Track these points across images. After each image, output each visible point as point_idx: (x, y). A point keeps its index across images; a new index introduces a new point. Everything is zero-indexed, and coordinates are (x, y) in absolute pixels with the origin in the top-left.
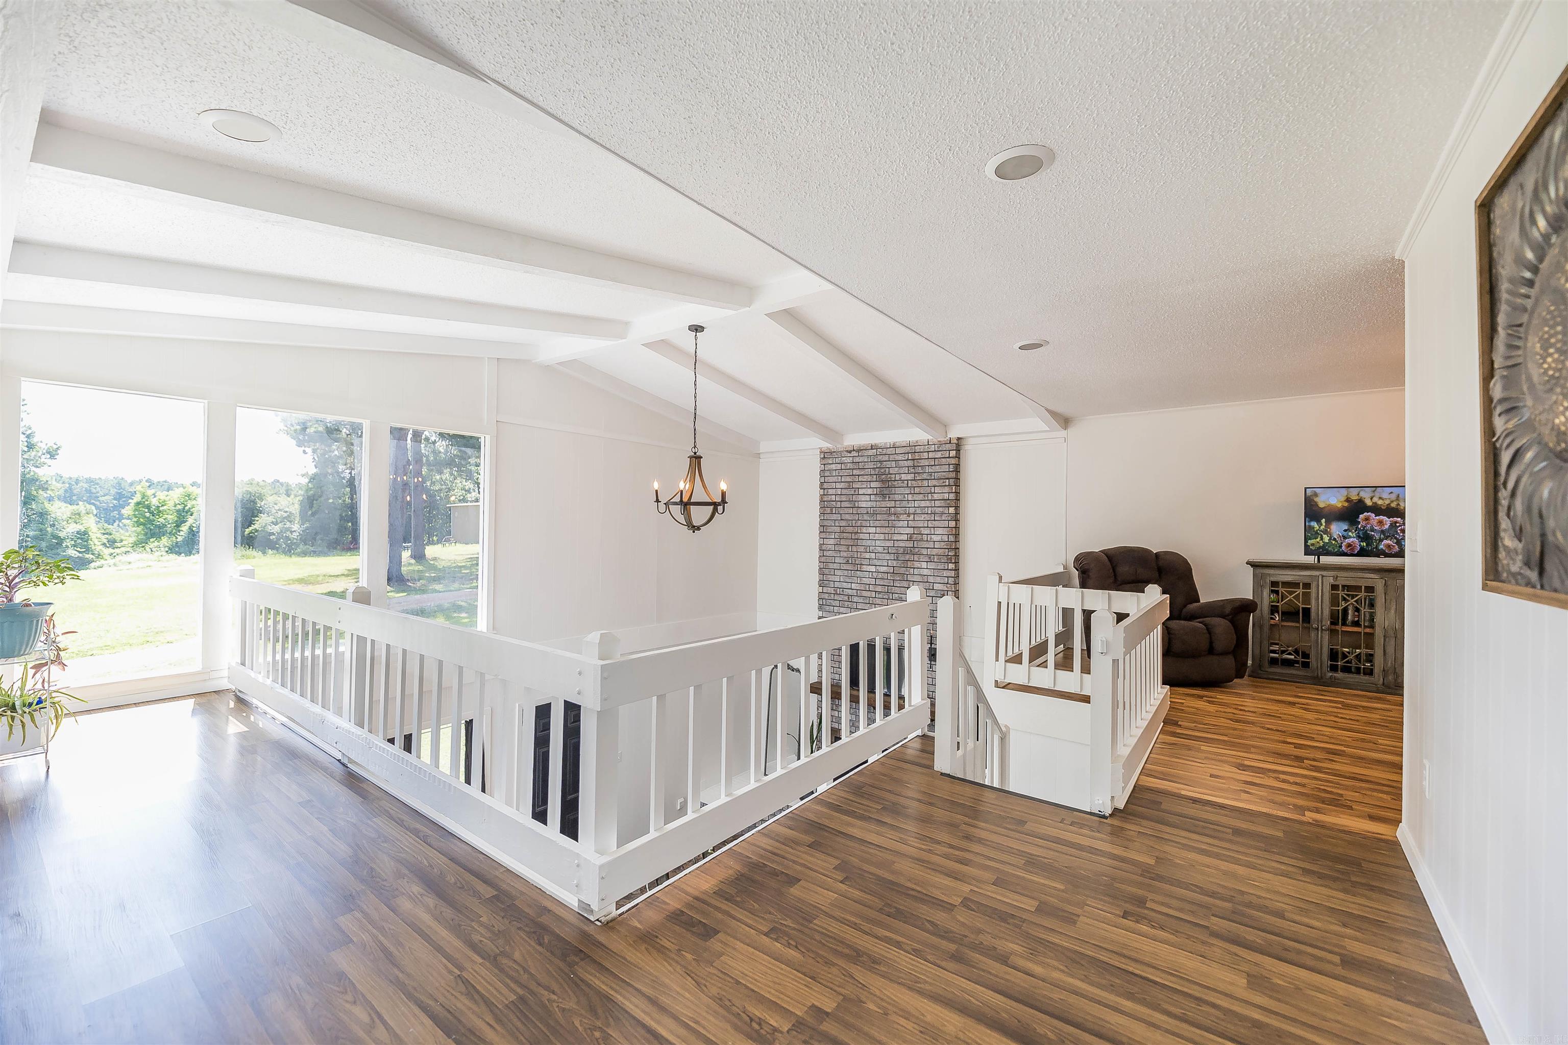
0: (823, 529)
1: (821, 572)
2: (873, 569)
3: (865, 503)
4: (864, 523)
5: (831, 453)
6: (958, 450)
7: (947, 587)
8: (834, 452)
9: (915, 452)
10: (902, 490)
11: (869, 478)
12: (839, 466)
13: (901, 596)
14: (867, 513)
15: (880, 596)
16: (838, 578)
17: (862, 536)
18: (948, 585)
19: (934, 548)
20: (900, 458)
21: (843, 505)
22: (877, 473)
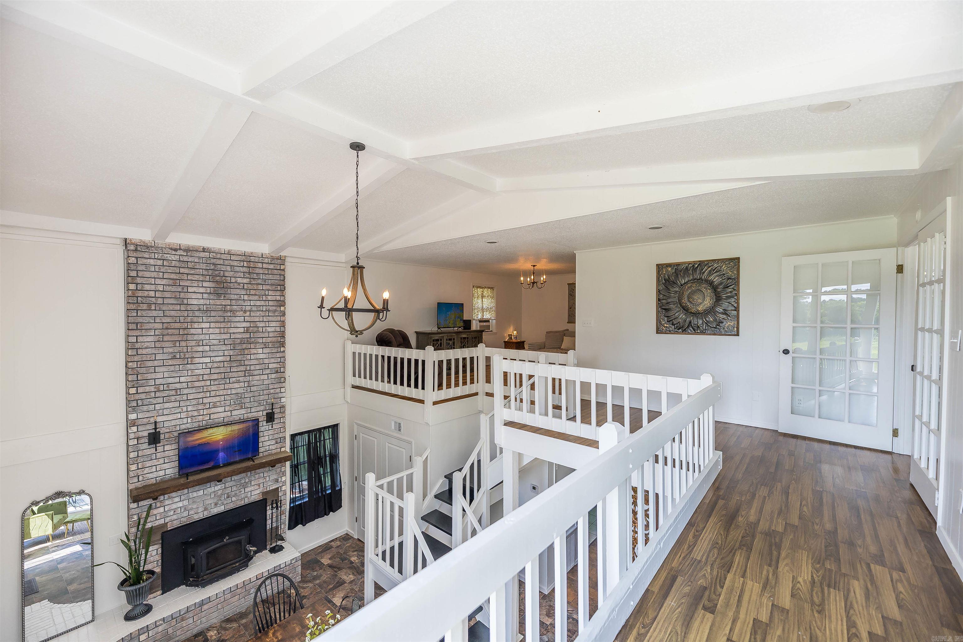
2: (207, 360)
3: (196, 300)
4: (195, 319)
5: (148, 247)
7: (280, 365)
8: (152, 247)
9: (250, 261)
10: (238, 291)
11: (201, 278)
12: (160, 262)
13: (238, 379)
15: (216, 383)
16: (161, 374)
17: (192, 331)
18: (281, 363)
19: (269, 337)
20: (235, 264)
21: (166, 301)
22: (210, 274)
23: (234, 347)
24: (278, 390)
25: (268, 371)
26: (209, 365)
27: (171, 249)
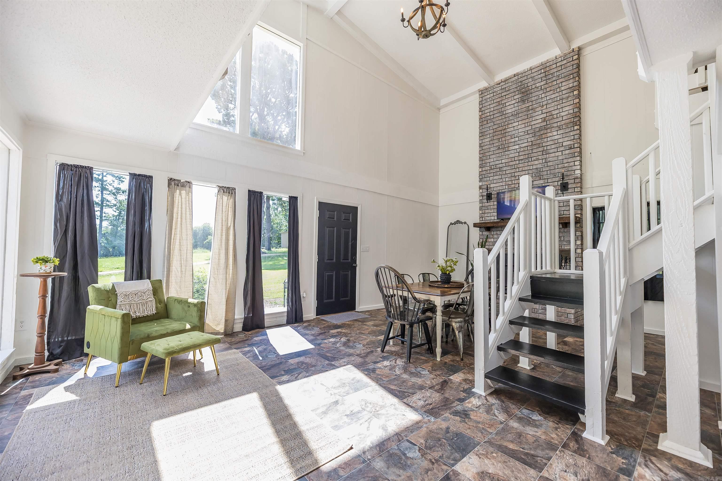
0: (482, 134)
1: (481, 159)
2: (517, 147)
3: (510, 110)
4: (510, 122)
5: (486, 89)
6: (579, 54)
7: (573, 142)
8: (488, 88)
9: (546, 67)
10: (537, 93)
11: (513, 94)
12: (492, 95)
13: (537, 157)
14: (512, 115)
15: (522, 162)
16: (493, 160)
17: (508, 130)
18: (574, 140)
19: (563, 120)
20: (535, 74)
21: (495, 116)
22: (518, 89)
23: (535, 135)
24: (572, 164)
25: (562, 149)
26: (518, 150)
27: (497, 84)
